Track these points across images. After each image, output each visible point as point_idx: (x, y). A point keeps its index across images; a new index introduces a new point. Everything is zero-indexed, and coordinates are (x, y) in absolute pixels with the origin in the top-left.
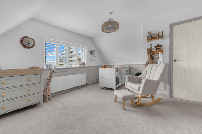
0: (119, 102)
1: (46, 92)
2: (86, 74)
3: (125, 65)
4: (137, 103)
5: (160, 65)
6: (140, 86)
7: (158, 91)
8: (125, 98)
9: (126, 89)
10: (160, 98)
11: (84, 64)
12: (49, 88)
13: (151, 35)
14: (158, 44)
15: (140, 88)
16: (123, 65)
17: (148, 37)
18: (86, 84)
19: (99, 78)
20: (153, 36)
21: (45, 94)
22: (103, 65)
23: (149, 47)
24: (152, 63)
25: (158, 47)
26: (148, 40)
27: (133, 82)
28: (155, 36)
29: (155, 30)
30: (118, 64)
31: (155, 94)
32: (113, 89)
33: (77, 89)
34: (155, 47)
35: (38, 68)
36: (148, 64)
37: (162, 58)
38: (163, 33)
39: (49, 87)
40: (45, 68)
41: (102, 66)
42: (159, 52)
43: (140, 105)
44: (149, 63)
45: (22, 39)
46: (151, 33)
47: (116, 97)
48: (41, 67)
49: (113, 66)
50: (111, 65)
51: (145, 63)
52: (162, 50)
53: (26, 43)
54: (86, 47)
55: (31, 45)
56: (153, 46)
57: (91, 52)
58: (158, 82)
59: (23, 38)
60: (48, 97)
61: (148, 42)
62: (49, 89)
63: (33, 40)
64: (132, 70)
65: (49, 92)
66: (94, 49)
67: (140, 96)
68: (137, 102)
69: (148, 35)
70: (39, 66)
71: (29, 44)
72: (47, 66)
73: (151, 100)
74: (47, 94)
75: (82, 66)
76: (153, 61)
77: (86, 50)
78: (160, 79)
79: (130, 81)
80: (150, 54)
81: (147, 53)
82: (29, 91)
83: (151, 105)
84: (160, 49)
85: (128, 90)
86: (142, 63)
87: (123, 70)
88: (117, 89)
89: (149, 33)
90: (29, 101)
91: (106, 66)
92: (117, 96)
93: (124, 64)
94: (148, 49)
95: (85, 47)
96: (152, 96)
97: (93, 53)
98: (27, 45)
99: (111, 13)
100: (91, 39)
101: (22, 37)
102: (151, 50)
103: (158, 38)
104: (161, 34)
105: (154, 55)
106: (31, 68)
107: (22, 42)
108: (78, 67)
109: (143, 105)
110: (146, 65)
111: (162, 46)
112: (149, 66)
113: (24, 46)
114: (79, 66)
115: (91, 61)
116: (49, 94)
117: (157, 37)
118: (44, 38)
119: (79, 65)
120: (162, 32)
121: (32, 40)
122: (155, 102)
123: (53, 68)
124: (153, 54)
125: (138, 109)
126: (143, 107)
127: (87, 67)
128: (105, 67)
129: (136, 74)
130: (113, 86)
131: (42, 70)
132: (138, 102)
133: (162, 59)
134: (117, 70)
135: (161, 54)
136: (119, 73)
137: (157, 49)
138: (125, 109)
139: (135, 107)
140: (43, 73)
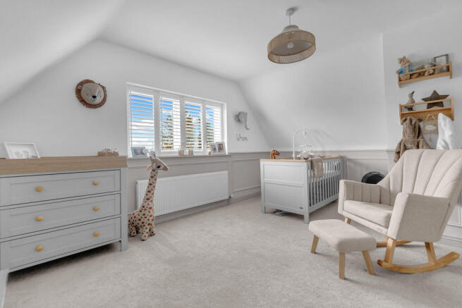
0: (325, 256)
1: (144, 214)
2: (226, 172)
3: (330, 152)
4: (384, 264)
5: (448, 152)
6: (389, 212)
7: (448, 232)
8: (344, 247)
9: (342, 218)
10: (453, 254)
11: (221, 147)
12: (151, 205)
13: (409, 66)
14: (435, 92)
15: (388, 218)
16: (323, 152)
17: (400, 72)
18: (227, 197)
19: (262, 185)
20: (415, 68)
21: (142, 220)
22: (271, 150)
23: (405, 101)
24: (418, 147)
25: (436, 101)
26: (400, 80)
27: (362, 201)
28: (423, 67)
29: (421, 51)
30: (310, 149)
31: (438, 238)
32: (300, 217)
33: (207, 210)
34: (425, 100)
35: (116, 154)
36: (406, 148)
37: (450, 133)
38: (450, 60)
39: (150, 203)
40: (130, 155)
41: (270, 153)
42: (441, 116)
43: (391, 268)
44: (409, 146)
45: (78, 85)
46: (408, 61)
47: (316, 239)
48: (121, 154)
49: (297, 153)
50: (292, 152)
51: (394, 147)
52: (450, 109)
53: (88, 95)
54: (225, 105)
55: (98, 100)
56: (418, 98)
57: (239, 118)
58: (449, 205)
59: (82, 84)
60: (149, 227)
61: (400, 85)
62: (150, 208)
63: (103, 88)
64: (352, 165)
65: (151, 216)
66: (246, 111)
67: (390, 243)
68: (382, 259)
69: (399, 67)
70: (116, 151)
71: (94, 97)
72: (135, 151)
73: (426, 258)
74: (146, 220)
75: (217, 153)
76: (421, 140)
77: (225, 111)
78: (452, 193)
79: (352, 196)
80: (411, 121)
81: (399, 117)
82: (95, 210)
83: (427, 270)
84: (441, 104)
85: (350, 221)
86: (385, 148)
87: (325, 165)
88: (313, 215)
89: (402, 60)
90: (95, 235)
91: (278, 154)
92: (317, 235)
93: (328, 148)
94: (401, 107)
95: (222, 106)
96: (428, 246)
97: (242, 119)
98: (89, 99)
99: (292, 10)
100: (238, 84)
101: (79, 82)
102: (411, 109)
103: (433, 74)
104: (442, 62)
105: (421, 124)
106: (101, 154)
107: (78, 91)
108: (207, 154)
109: (403, 271)
110: (398, 153)
111: (447, 96)
112: (410, 155)
113: (83, 101)
114: (210, 153)
115: (238, 139)
116: (150, 222)
117: (432, 72)
118: (128, 83)
119: (209, 150)
120: (447, 55)
121: (101, 88)
122: (437, 263)
123: (148, 155)
124: (420, 120)
125: (387, 282)
126: (402, 277)
127: (230, 155)
128: (275, 155)
129: (364, 177)
130: (301, 208)
131: (125, 159)
132: (386, 260)
133: (451, 136)
134: (312, 166)
135: (448, 119)
136: (316, 173)
137: (430, 106)
138: (345, 279)
139: (375, 275)
140: (126, 166)
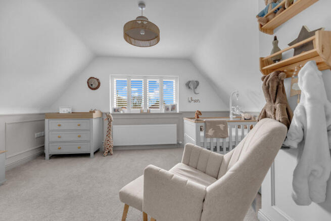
2: (176, 125)
11: (174, 107)
14: (304, 30)
17: (261, 15)
25: (305, 41)
34: (290, 45)
55: (94, 86)
59: (89, 79)
63: (98, 80)
71: (92, 85)
72: (115, 110)
75: (170, 111)
82: (79, 136)
90: (78, 148)
91: (200, 114)
94: (262, 62)
107: (88, 83)
108: (163, 112)
113: (90, 87)
115: (190, 102)
118: (111, 75)
121: (96, 80)
127: (181, 113)
128: (198, 115)
